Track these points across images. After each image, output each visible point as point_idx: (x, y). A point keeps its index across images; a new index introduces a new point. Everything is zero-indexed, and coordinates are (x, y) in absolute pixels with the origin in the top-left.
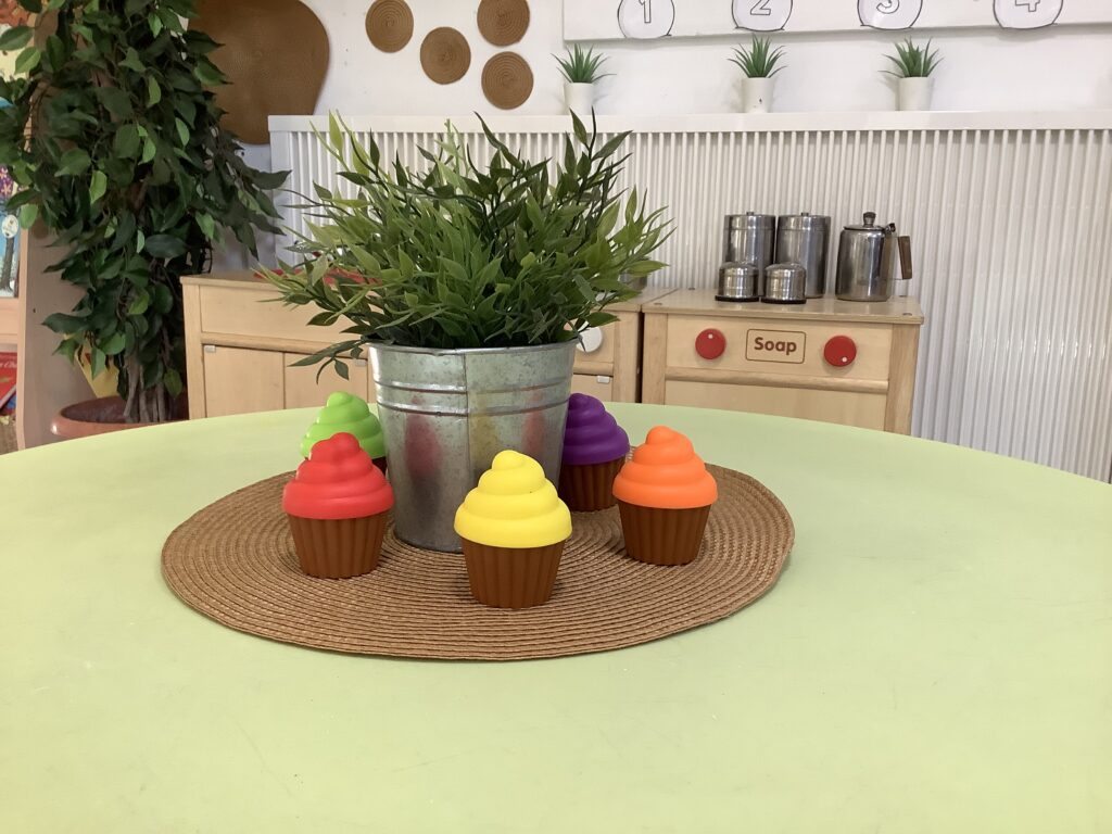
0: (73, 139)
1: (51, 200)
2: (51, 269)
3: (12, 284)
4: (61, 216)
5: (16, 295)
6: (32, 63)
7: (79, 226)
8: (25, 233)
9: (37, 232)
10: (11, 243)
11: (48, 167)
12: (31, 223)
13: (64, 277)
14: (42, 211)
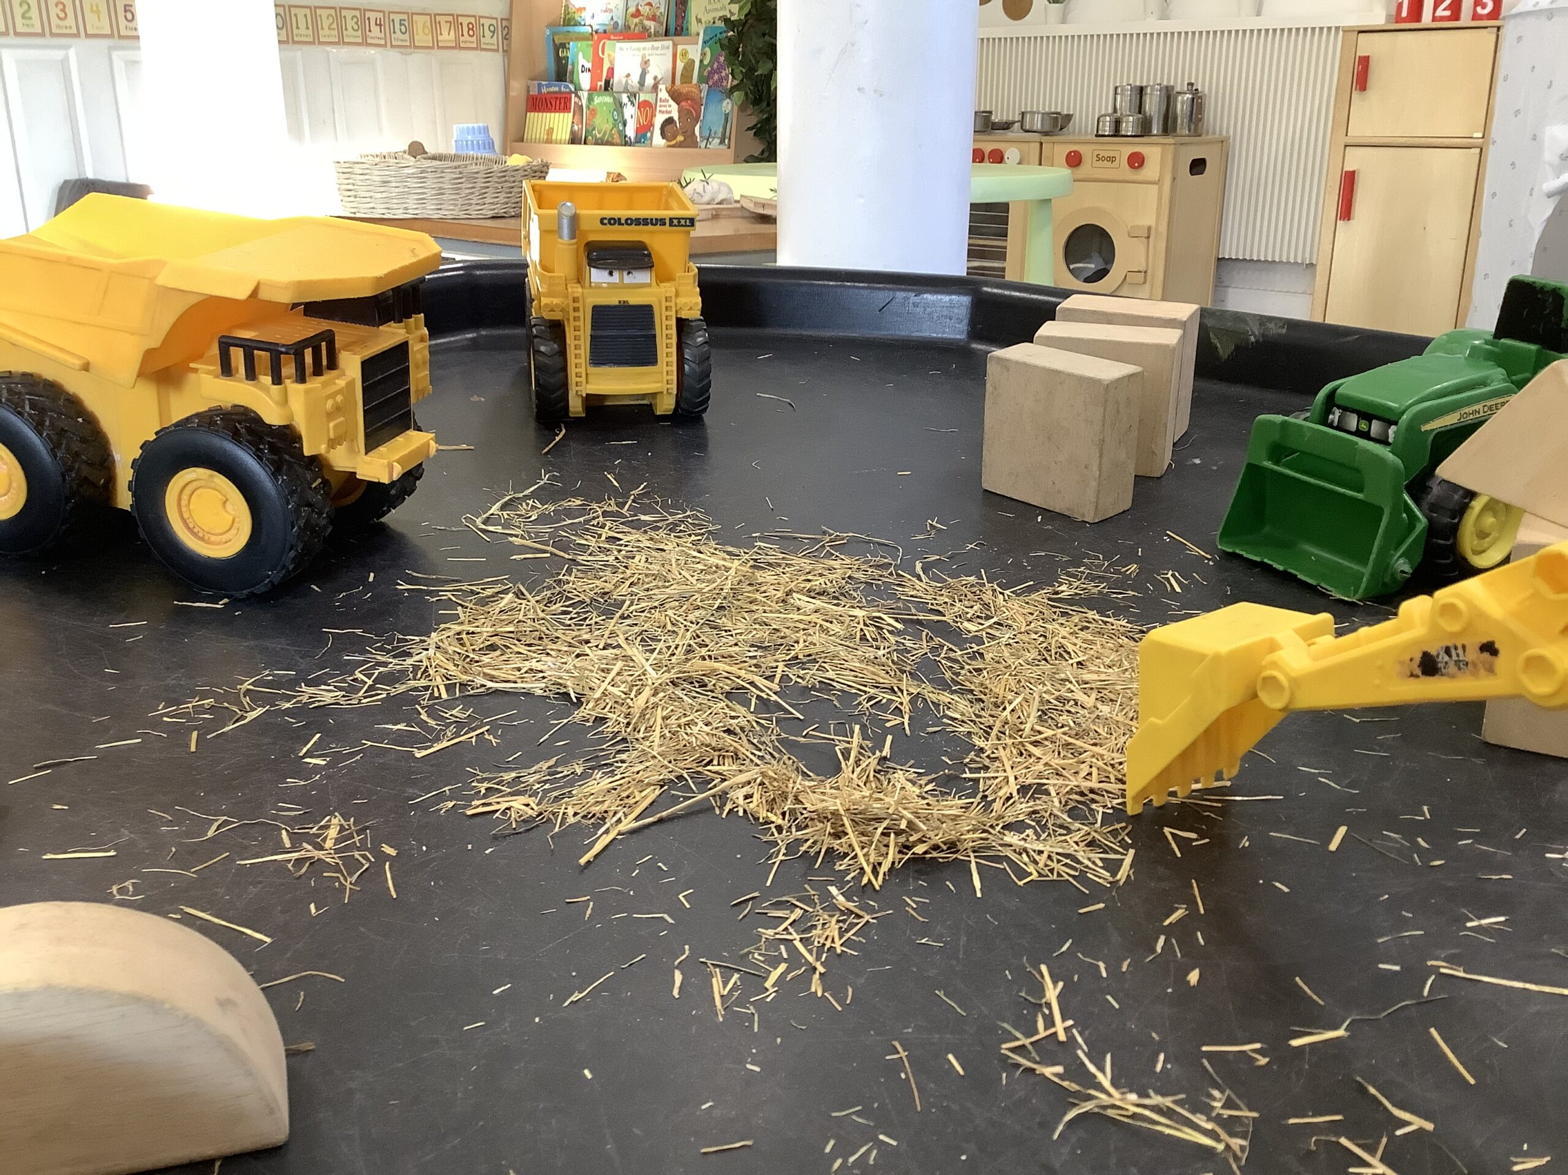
0: (765, 53)
1: (752, 88)
2: (749, 129)
3: (726, 141)
4: (755, 98)
5: (729, 148)
6: (746, 11)
7: (765, 104)
8: (736, 108)
9: (742, 108)
10: (727, 116)
11: (752, 69)
12: (739, 103)
13: (755, 134)
14: (746, 94)
